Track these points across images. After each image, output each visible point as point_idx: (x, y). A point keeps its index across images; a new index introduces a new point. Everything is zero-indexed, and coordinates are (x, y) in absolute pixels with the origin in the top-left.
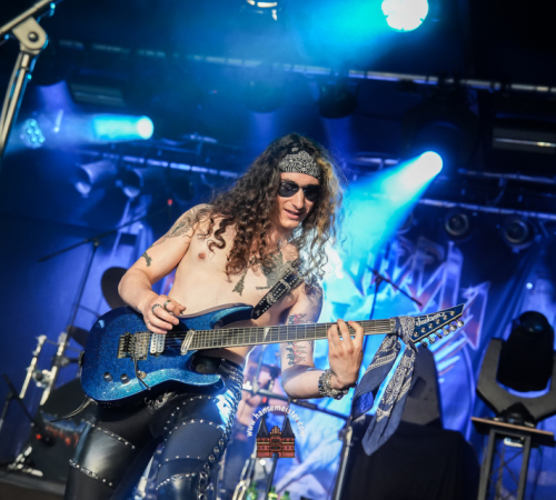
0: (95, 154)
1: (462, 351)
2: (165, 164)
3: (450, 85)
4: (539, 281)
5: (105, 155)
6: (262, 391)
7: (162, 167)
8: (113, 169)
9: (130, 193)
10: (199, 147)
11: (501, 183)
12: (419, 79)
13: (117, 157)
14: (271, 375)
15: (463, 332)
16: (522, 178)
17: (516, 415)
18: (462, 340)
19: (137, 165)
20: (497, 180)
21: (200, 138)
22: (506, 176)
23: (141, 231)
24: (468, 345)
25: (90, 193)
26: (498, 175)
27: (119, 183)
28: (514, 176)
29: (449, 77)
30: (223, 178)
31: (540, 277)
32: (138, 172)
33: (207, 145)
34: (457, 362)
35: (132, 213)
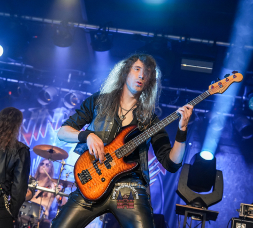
1: (158, 175)
3: (160, 37)
4: (194, 142)
6: (61, 193)
10: (24, 70)
11: (177, 93)
12: (144, 34)
14: (63, 186)
15: (158, 166)
16: (188, 90)
17: (197, 203)
18: (158, 170)
20: (175, 91)
21: (24, 65)
22: (180, 89)
24: (161, 173)
26: (177, 89)
28: (184, 90)
29: (160, 33)
30: (36, 87)
31: (195, 140)
33: (27, 69)
34: (155, 181)
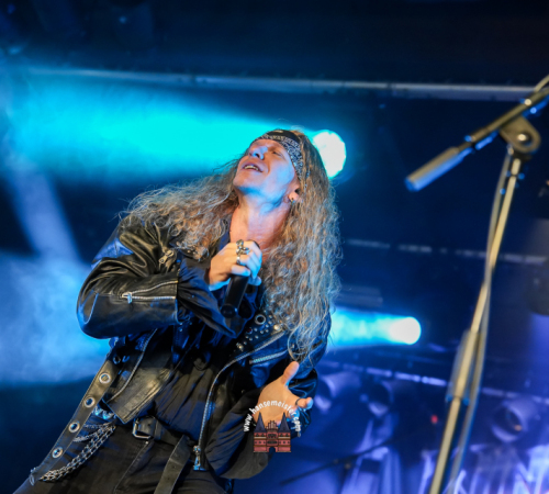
0: (335, 365)
2: (416, 378)
5: (346, 366)
7: (412, 382)
8: (356, 382)
9: (376, 410)
13: (361, 369)
19: (384, 378)
23: (385, 456)
25: (331, 409)
27: (364, 398)
32: (387, 385)
35: (375, 435)
